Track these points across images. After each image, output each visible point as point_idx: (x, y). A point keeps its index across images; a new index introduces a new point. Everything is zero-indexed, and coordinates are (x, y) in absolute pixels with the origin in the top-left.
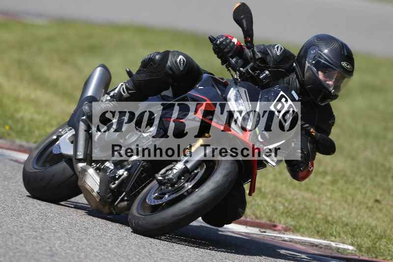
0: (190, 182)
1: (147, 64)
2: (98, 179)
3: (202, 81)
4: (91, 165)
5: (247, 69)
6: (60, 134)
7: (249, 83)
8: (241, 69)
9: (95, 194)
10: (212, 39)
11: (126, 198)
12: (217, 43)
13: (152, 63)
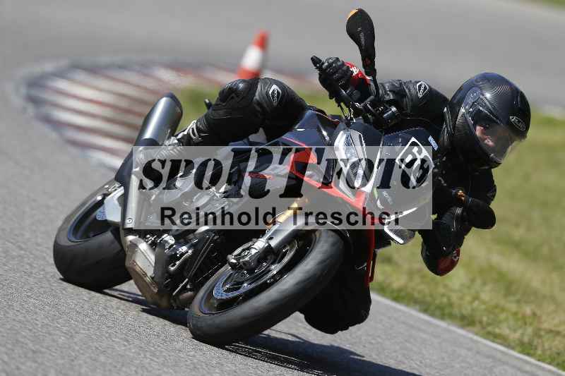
1: (227, 96)
2: (152, 257)
3: (304, 119)
4: (144, 238)
5: (366, 105)
6: (106, 192)
9: (148, 279)
10: (316, 61)
11: (188, 287)
12: (323, 67)
13: (233, 95)
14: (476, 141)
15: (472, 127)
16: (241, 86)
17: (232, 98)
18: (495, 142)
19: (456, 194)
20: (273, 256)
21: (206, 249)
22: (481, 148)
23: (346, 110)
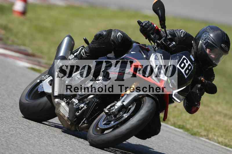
0: (127, 113)
1: (98, 37)
2: (67, 109)
3: (133, 48)
4: (63, 100)
5: (162, 41)
6: (43, 79)
7: (163, 50)
8: (158, 41)
9: (66, 118)
10: (139, 23)
11: (86, 122)
12: (143, 25)
13: (101, 37)
14: (207, 55)
15: (205, 49)
16: (105, 33)
17: (101, 38)
18: (215, 56)
19: (201, 79)
20: (125, 110)
21: (93, 106)
22: (209, 58)
23: (153, 44)
